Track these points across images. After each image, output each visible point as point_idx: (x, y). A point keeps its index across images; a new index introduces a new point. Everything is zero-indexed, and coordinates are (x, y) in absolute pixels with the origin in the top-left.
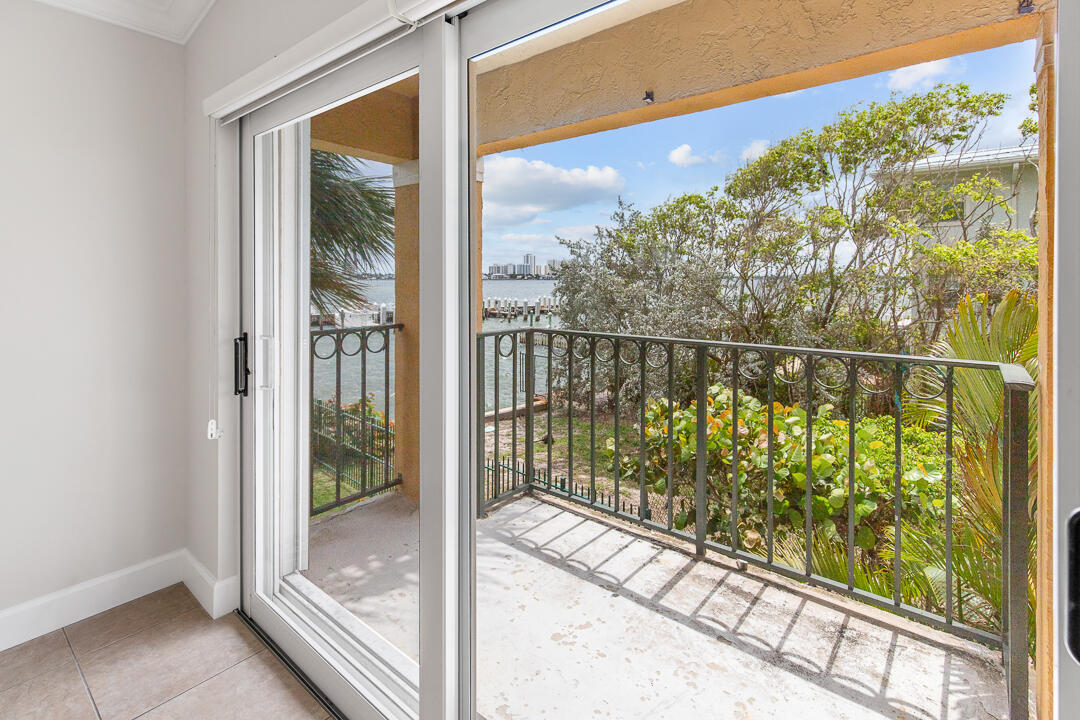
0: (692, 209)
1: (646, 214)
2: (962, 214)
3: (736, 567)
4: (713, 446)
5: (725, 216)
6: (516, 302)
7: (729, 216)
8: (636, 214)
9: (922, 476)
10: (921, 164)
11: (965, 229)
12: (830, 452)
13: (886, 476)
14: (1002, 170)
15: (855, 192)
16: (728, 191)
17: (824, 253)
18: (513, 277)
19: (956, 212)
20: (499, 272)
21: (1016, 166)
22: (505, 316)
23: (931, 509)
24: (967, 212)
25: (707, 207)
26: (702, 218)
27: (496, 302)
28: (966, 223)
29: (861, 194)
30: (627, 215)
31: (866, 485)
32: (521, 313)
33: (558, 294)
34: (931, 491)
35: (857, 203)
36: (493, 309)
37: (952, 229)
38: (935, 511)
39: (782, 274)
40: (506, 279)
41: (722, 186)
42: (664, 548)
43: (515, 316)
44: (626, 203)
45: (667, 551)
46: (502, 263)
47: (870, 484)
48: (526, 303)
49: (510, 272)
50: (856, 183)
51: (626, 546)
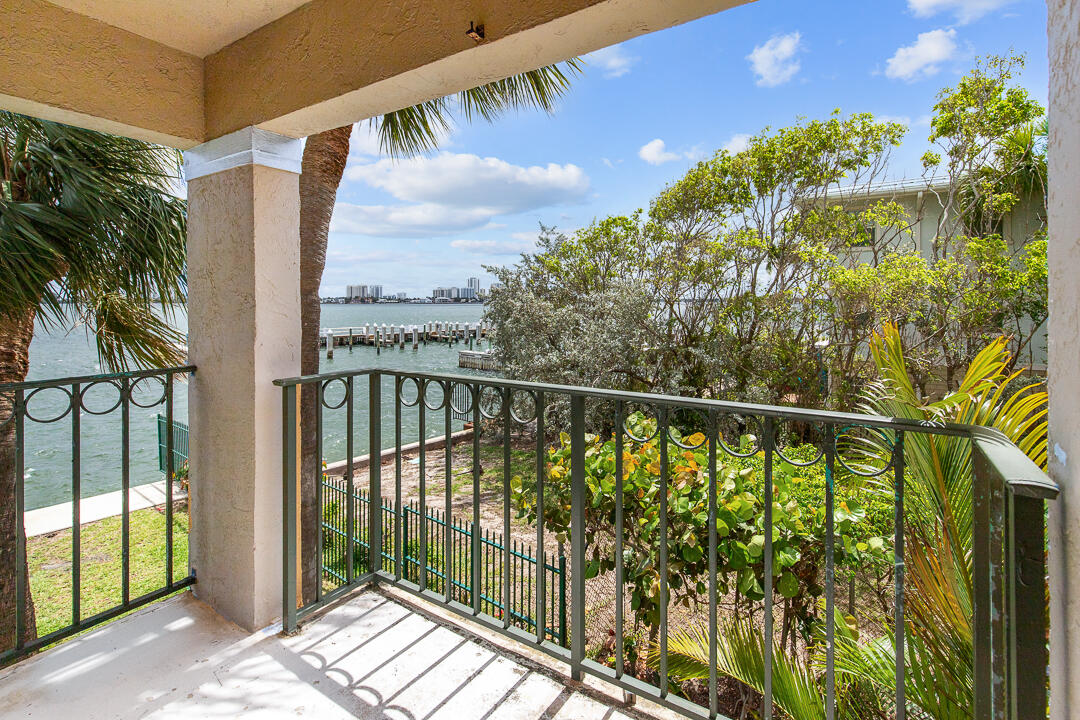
0: (618, 231)
1: (572, 237)
2: (873, 239)
3: (622, 700)
4: (630, 487)
5: (653, 239)
6: (457, 326)
7: (658, 238)
8: (561, 239)
9: (847, 517)
10: (833, 190)
11: (876, 253)
12: (751, 490)
13: (809, 515)
14: (907, 198)
15: (774, 216)
16: (653, 215)
17: (747, 275)
18: (457, 300)
19: (868, 237)
20: (443, 295)
21: (920, 194)
22: (447, 339)
23: (855, 554)
24: (878, 237)
25: (634, 229)
26: (630, 240)
27: (437, 326)
28: (876, 249)
29: (779, 218)
30: (553, 238)
31: (788, 528)
32: (462, 337)
33: (488, 319)
34: (855, 530)
35: (776, 227)
36: (435, 333)
37: (863, 254)
38: (859, 556)
39: (709, 298)
40: (450, 302)
41: (647, 210)
42: (531, 670)
43: (457, 340)
44: (549, 226)
45: (535, 676)
46: (446, 286)
47: (792, 526)
48: (467, 327)
49: (454, 295)
50: (775, 206)
51: (479, 672)
